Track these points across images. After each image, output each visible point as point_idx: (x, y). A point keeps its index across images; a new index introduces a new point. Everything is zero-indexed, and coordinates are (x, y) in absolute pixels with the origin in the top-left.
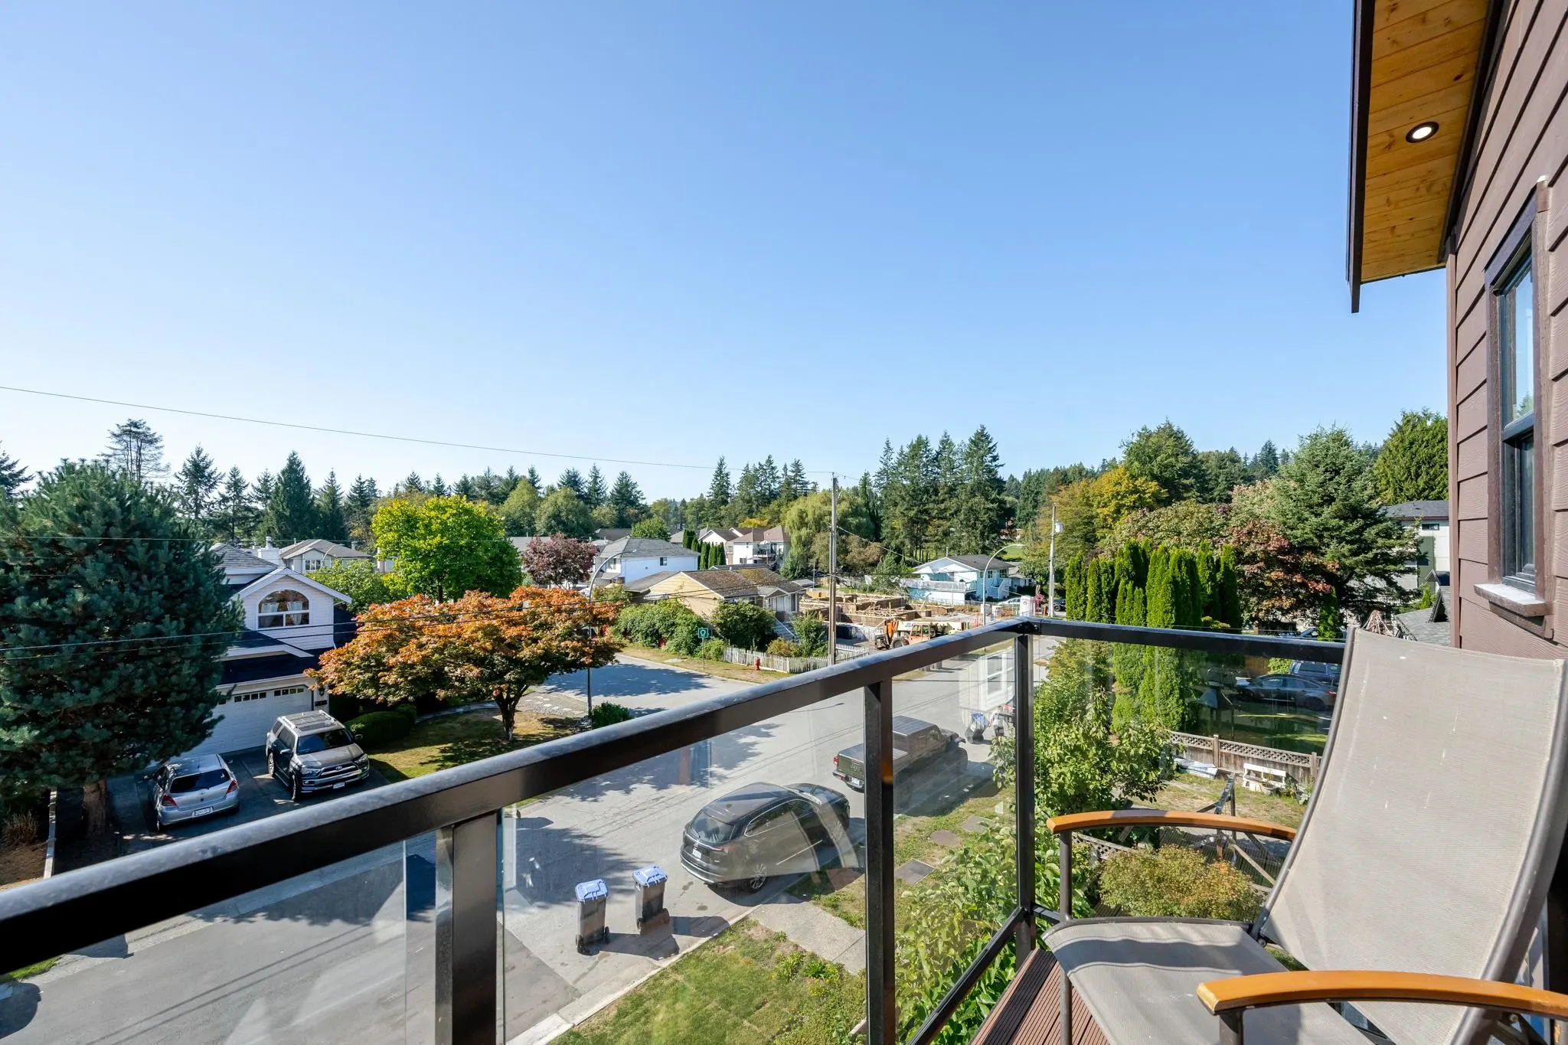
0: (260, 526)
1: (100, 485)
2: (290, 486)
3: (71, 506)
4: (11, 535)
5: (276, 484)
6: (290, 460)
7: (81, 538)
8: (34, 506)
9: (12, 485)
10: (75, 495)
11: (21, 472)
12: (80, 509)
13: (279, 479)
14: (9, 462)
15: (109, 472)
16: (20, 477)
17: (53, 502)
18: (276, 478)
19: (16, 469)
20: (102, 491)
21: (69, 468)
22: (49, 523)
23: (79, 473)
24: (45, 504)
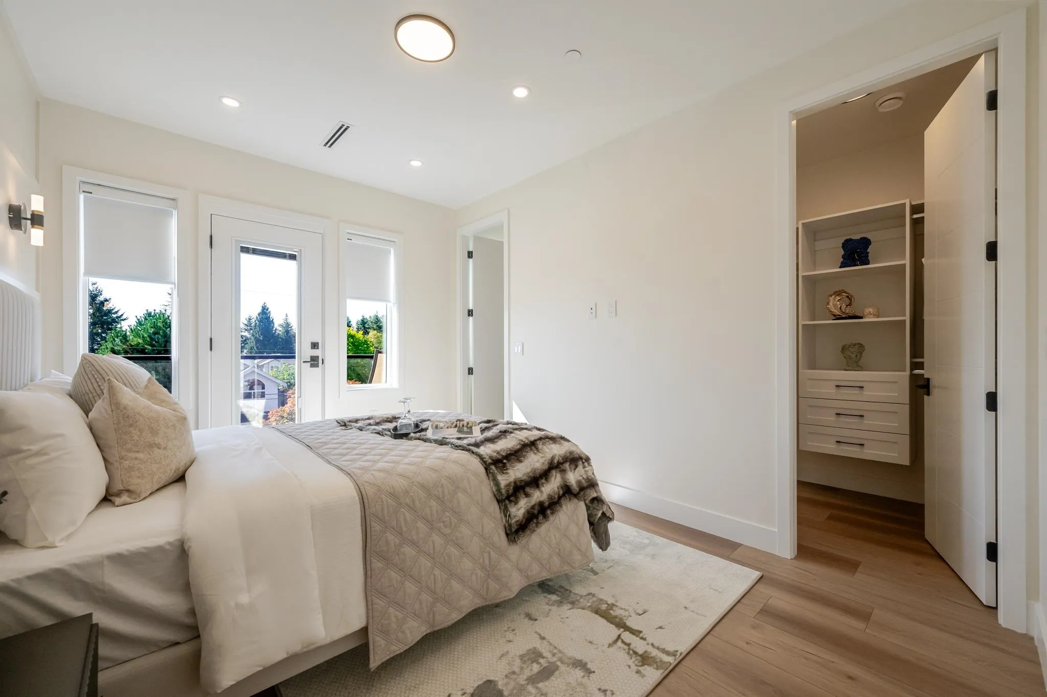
0: (246, 346)
1: (163, 322)
2: (263, 322)
3: (150, 333)
4: (124, 346)
5: (255, 321)
6: (263, 307)
7: (155, 348)
8: (134, 332)
9: (117, 323)
10: (152, 327)
11: (122, 315)
12: (155, 333)
13: (257, 317)
14: (116, 310)
15: (166, 316)
16: (121, 318)
17: (142, 331)
18: (255, 318)
19: (119, 314)
20: (163, 325)
21: (149, 314)
22: (141, 341)
23: (153, 317)
24: (139, 332)
